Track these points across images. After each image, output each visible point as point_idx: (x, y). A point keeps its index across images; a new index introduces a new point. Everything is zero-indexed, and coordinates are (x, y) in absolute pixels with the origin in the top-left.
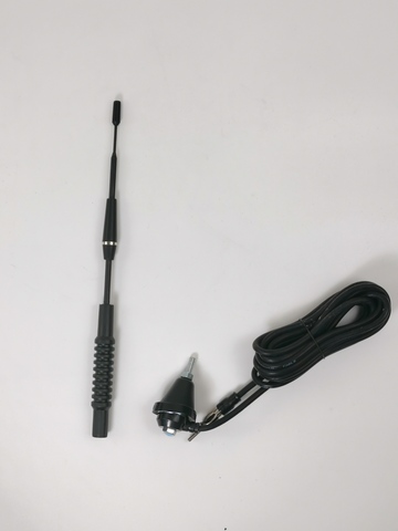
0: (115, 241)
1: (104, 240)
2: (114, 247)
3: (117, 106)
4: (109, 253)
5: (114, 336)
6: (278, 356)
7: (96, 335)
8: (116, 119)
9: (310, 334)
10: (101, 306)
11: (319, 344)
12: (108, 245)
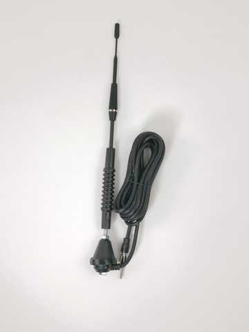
0: (116, 109)
1: (110, 109)
2: (116, 113)
3: (117, 26)
4: (113, 117)
5: (115, 167)
6: (130, 206)
7: (104, 167)
8: (117, 35)
9: (135, 183)
10: (107, 149)
11: (143, 184)
12: (112, 112)
